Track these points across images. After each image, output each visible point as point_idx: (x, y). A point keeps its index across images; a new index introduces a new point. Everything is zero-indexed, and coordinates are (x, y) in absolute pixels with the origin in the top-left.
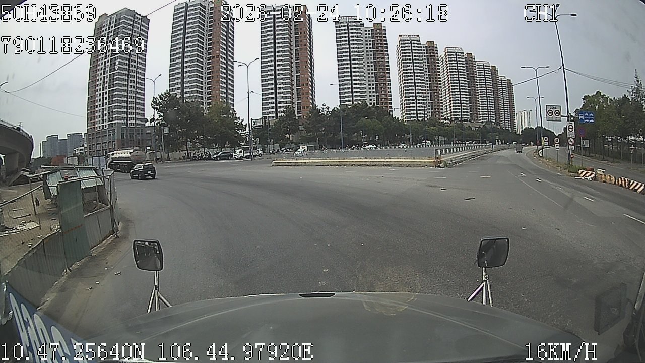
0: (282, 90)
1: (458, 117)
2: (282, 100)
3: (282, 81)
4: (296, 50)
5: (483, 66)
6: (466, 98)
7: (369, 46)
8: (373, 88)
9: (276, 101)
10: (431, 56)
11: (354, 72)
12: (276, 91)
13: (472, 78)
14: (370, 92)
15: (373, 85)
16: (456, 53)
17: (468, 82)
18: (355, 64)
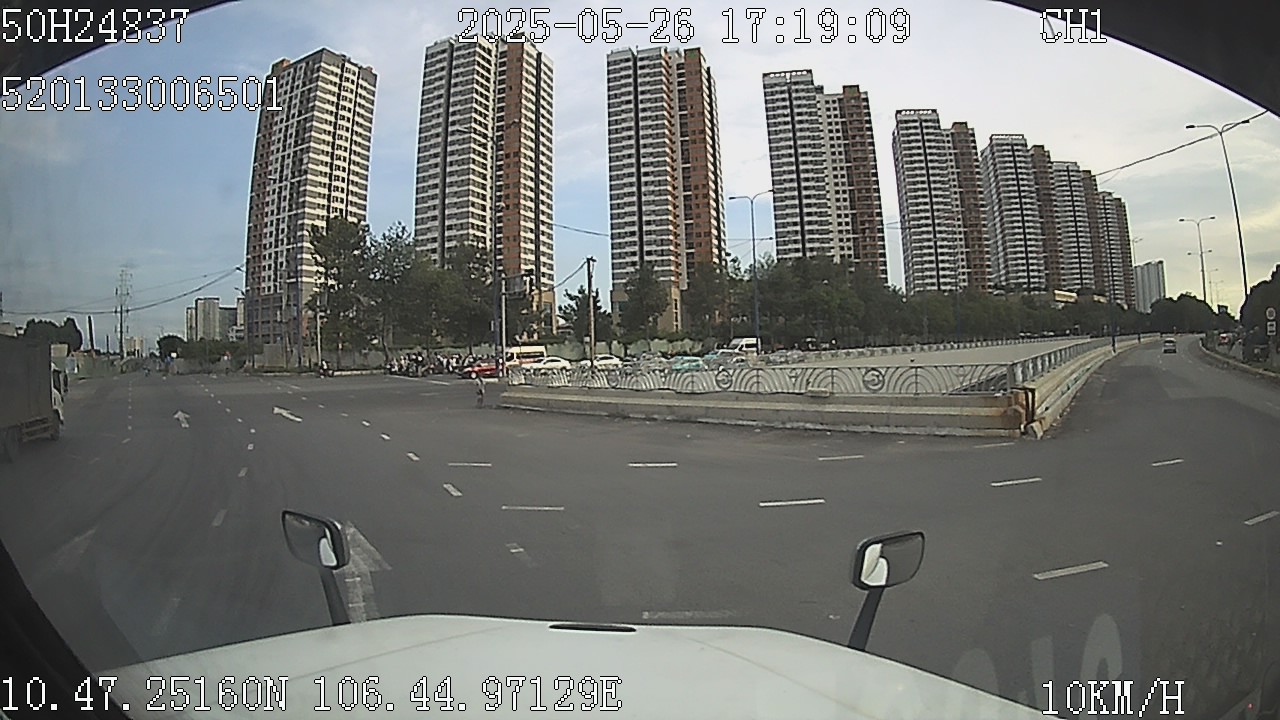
1: (1021, 280)
2: (655, 248)
3: (653, 208)
5: (1068, 171)
6: (1036, 240)
7: (835, 135)
8: (847, 224)
9: (641, 249)
10: (962, 154)
11: (806, 188)
12: (641, 228)
13: (1046, 197)
14: (840, 232)
16: (1012, 145)
17: (1039, 206)
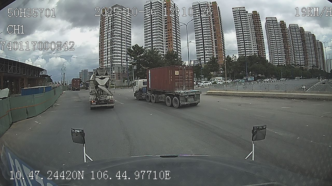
0: (207, 48)
1: (298, 63)
2: (208, 54)
3: (207, 43)
4: (213, 26)
5: (309, 34)
7: (251, 24)
8: (256, 47)
9: (204, 54)
10: (283, 29)
11: (245, 38)
12: (204, 49)
13: (304, 41)
14: (254, 49)
15: (255, 45)
16: (295, 27)
18: (246, 33)
